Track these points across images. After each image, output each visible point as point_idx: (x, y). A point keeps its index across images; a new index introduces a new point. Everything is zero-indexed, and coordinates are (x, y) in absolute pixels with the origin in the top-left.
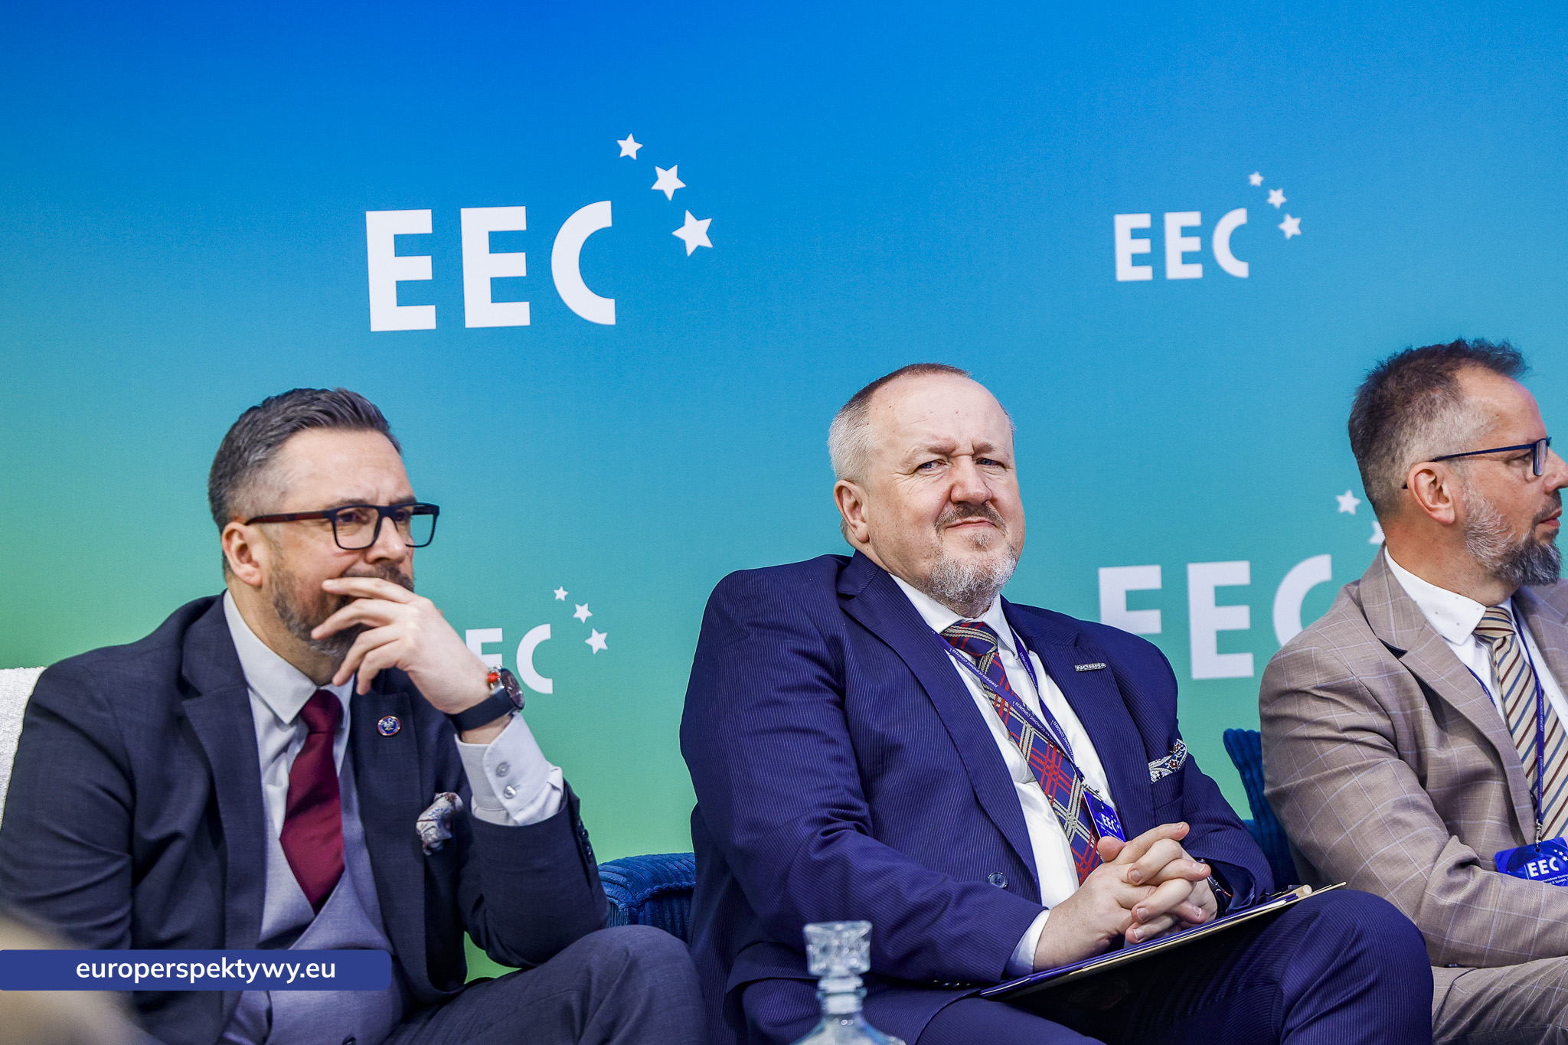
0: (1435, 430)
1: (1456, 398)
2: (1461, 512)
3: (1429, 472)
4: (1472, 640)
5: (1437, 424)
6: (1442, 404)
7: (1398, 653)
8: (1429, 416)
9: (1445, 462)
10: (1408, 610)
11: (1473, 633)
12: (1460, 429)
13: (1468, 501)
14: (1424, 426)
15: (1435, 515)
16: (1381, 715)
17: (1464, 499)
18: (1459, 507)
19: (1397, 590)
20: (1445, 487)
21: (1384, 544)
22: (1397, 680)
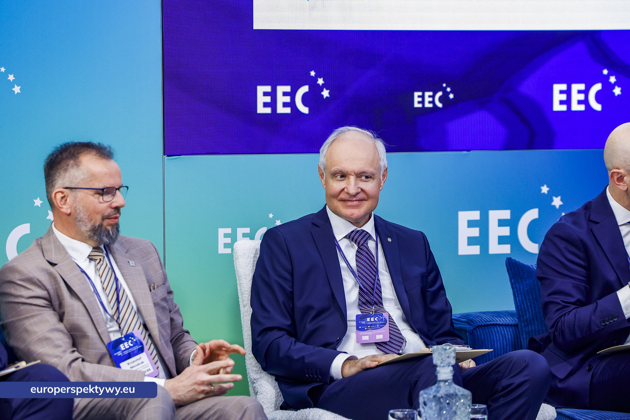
0: (67, 177)
1: (76, 165)
2: (73, 211)
3: (62, 192)
4: (88, 260)
5: (68, 174)
6: (72, 166)
7: (53, 264)
8: (66, 170)
9: (69, 189)
10: (61, 248)
11: (88, 257)
12: (76, 178)
13: (76, 207)
14: (63, 174)
15: (62, 210)
16: (43, 289)
17: (75, 205)
18: (73, 208)
19: (56, 240)
20: (68, 199)
21: (53, 221)
22: (51, 275)
